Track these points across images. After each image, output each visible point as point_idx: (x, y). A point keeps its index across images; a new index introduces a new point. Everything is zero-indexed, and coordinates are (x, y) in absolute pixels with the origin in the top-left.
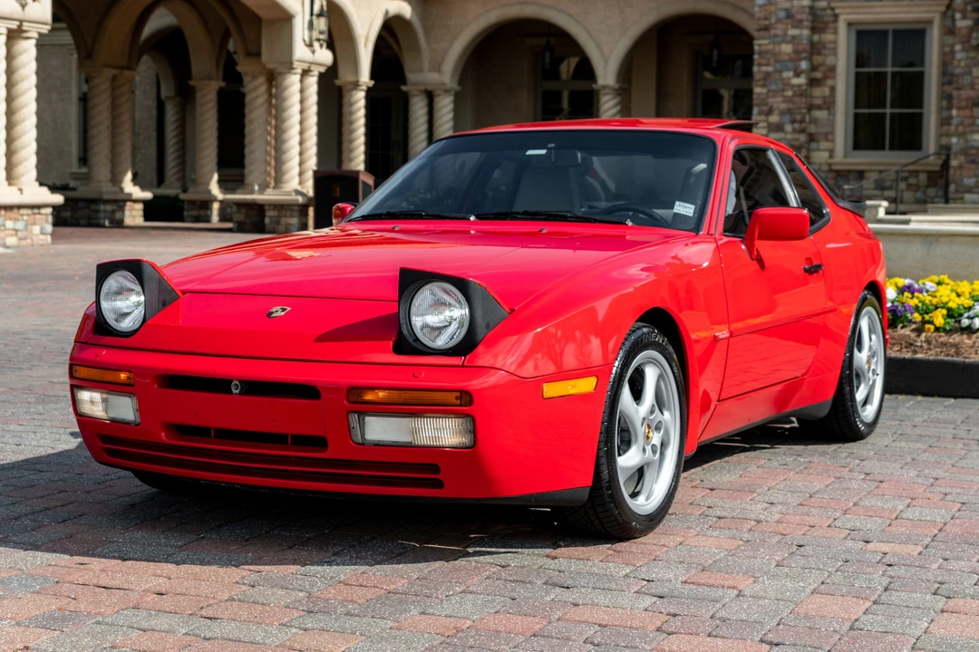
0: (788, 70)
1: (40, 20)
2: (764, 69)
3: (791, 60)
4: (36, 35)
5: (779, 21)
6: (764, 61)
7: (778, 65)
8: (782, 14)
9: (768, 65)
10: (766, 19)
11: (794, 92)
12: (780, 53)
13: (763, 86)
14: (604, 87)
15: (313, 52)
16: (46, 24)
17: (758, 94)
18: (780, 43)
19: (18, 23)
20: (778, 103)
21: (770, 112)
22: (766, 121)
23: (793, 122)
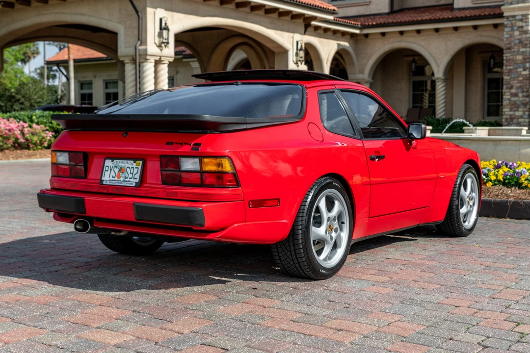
0: (520, 67)
1: (169, 56)
2: (508, 67)
3: (522, 63)
4: (168, 62)
5: (515, 45)
6: (508, 64)
7: (515, 66)
8: (517, 42)
9: (510, 66)
10: (509, 44)
11: (523, 78)
12: (516, 60)
13: (508, 75)
14: (438, 78)
15: (298, 66)
16: (171, 57)
17: (506, 79)
18: (517, 55)
19: (159, 57)
20: (516, 84)
21: (512, 87)
22: (510, 92)
23: (523, 92)
